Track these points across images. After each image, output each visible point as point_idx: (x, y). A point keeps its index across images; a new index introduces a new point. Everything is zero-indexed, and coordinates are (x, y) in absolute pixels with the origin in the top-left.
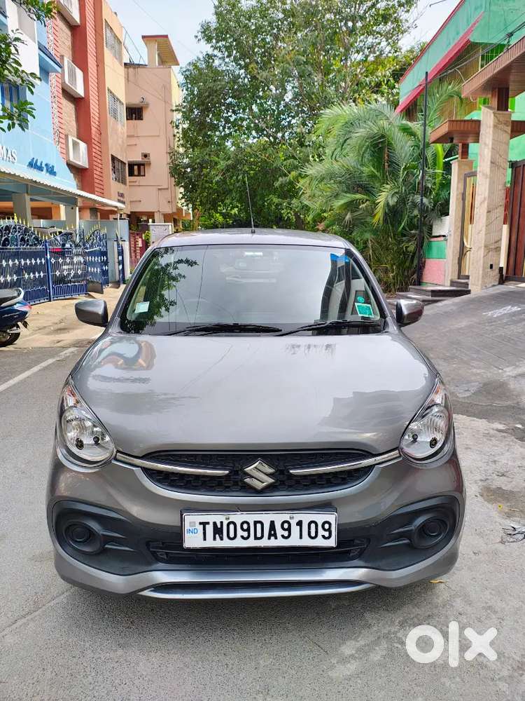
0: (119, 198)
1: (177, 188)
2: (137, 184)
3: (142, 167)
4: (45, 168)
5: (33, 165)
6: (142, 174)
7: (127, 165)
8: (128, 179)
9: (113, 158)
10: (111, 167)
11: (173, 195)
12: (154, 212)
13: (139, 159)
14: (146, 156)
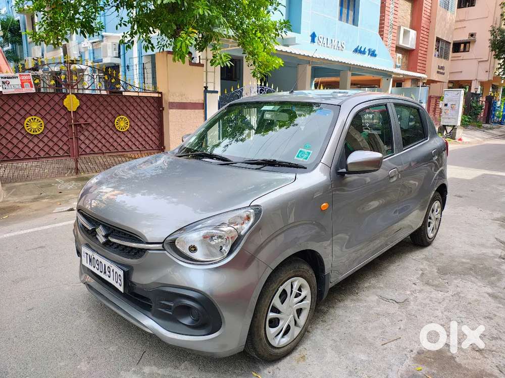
0: (439, 70)
1: (496, 60)
2: (461, 58)
3: (468, 45)
4: (368, 52)
5: (358, 51)
6: (467, 50)
7: (452, 45)
8: (451, 54)
9: (438, 40)
10: (435, 47)
11: (492, 65)
12: (471, 81)
13: (465, 37)
14: (472, 35)
